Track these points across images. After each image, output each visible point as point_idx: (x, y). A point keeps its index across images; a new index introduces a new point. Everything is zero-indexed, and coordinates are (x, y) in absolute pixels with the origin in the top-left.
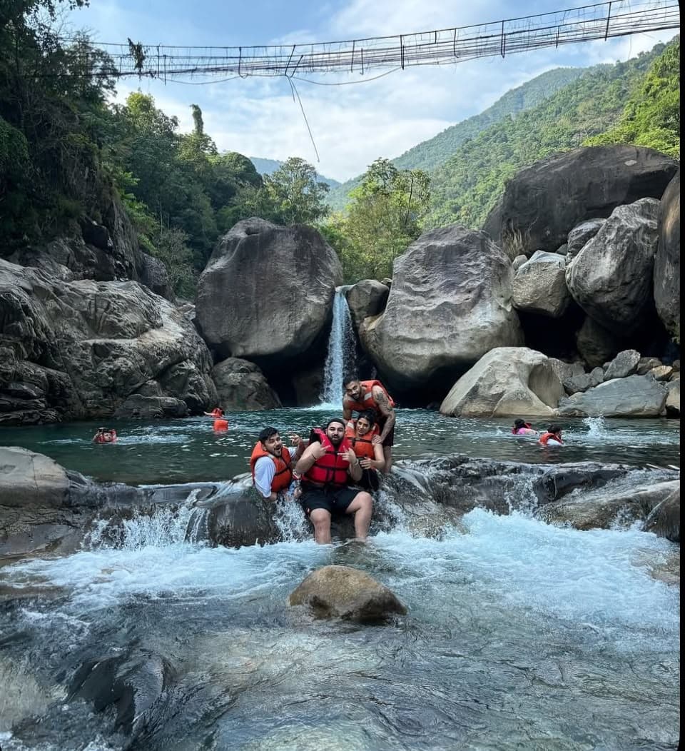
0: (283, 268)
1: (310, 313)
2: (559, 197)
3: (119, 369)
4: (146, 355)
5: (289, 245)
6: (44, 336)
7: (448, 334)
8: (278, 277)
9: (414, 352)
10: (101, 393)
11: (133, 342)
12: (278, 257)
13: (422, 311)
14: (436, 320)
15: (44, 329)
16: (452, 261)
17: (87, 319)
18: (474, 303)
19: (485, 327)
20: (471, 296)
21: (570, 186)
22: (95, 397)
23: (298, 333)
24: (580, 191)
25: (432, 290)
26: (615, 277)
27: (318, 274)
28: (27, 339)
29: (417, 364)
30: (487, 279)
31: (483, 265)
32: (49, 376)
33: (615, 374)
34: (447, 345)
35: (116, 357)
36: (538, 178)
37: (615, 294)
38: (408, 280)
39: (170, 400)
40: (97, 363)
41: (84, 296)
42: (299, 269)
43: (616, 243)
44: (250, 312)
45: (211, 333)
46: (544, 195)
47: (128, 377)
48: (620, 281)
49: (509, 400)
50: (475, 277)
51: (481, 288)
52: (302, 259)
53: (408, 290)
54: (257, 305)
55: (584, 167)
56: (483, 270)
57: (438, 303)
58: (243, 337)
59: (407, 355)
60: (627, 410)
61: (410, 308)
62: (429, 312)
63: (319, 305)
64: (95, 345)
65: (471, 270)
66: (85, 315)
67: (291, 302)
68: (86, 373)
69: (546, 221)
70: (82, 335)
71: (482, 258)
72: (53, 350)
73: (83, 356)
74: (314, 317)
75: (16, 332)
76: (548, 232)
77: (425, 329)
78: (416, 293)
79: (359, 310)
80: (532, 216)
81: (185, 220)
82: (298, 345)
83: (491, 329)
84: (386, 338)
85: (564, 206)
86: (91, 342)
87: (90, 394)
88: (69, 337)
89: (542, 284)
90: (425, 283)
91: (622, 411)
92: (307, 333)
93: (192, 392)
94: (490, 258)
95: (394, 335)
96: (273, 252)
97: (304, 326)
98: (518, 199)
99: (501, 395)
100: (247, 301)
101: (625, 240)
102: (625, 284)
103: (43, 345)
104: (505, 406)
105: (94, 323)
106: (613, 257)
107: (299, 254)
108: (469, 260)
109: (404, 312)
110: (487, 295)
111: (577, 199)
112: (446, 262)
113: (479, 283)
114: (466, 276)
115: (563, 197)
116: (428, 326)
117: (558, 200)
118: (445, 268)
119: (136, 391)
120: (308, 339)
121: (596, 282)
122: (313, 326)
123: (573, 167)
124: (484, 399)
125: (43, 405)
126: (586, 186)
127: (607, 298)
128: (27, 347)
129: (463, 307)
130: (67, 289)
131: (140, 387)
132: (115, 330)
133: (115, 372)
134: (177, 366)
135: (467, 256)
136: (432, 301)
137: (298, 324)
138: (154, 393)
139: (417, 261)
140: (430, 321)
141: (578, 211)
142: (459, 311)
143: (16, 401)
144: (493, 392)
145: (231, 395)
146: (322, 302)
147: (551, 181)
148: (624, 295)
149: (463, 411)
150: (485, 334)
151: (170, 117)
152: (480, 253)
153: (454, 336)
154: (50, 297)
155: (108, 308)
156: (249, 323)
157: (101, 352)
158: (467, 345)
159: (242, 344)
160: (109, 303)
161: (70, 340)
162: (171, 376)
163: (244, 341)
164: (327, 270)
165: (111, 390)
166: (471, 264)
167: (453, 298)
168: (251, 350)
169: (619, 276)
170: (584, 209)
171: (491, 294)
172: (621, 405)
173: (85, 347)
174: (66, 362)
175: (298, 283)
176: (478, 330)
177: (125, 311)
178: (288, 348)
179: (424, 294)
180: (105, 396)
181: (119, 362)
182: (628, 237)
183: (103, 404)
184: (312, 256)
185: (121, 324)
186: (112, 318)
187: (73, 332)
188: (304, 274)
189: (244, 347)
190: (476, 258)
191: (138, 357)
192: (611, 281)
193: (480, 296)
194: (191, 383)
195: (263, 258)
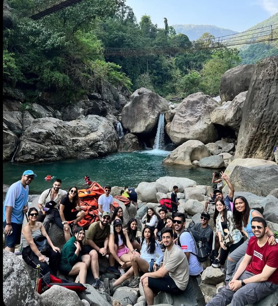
0: (144, 107)
1: (150, 121)
2: (236, 83)
3: (78, 146)
4: (86, 142)
5: (147, 99)
6: (59, 138)
7: (187, 131)
8: (142, 110)
9: (177, 136)
10: (74, 151)
11: (83, 138)
12: (143, 103)
13: (182, 123)
14: (185, 126)
15: (59, 137)
16: (194, 106)
17: (72, 133)
18: (197, 121)
19: (198, 130)
20: (197, 119)
21: (239, 79)
22: (73, 152)
23: (147, 127)
24: (242, 81)
25: (186, 116)
26: (233, 118)
27: (155, 108)
28: (54, 140)
29: (177, 140)
30: (203, 113)
31: (203, 108)
32: (59, 149)
33: (225, 151)
34: (186, 135)
35: (78, 142)
36: (230, 76)
37: (234, 123)
38: (180, 112)
39: (92, 153)
40: (73, 144)
41: (71, 127)
42: (149, 107)
43: (234, 107)
44: (135, 120)
45: (124, 126)
46: (231, 82)
47: (81, 147)
48: (235, 119)
49: (178, 159)
50: (199, 112)
51: (200, 116)
52: (150, 103)
53: (179, 115)
54: (137, 118)
55: (245, 72)
56: (202, 110)
57: (186, 121)
58: (133, 127)
59: (175, 137)
60: (210, 166)
61: (178, 121)
62: (183, 123)
63: (153, 119)
64: (73, 139)
65: (199, 110)
66: (71, 132)
67: (145, 118)
68: (70, 147)
69: (232, 91)
70: (70, 137)
71: (203, 105)
72: (62, 141)
73: (69, 142)
74: (151, 123)
75: (51, 139)
76: (232, 95)
77: (181, 129)
78: (181, 116)
79: (168, 119)
80: (228, 89)
81: (156, 65)
82: (147, 131)
83: (200, 131)
84: (170, 131)
85: (237, 86)
86: (72, 139)
87: (72, 152)
88: (66, 138)
89: (219, 116)
90: (184, 113)
91: (208, 166)
92: (149, 127)
93: (100, 150)
94: (205, 106)
95: (172, 130)
96: (142, 101)
97: (148, 125)
98: (223, 83)
99: (176, 158)
100: (134, 116)
101: (237, 106)
102: (236, 120)
103: (59, 141)
104: (177, 161)
105: (73, 134)
106: (233, 112)
107: (149, 102)
108: (199, 106)
109: (176, 122)
110: (202, 119)
111: (242, 84)
112: (192, 106)
113: (200, 114)
114: (196, 112)
115: (237, 83)
116: (182, 128)
117: (235, 84)
118: (191, 109)
119: (83, 151)
120: (150, 129)
121: (228, 119)
122: (151, 125)
123: (241, 72)
124: (171, 158)
125: (56, 156)
126: (245, 79)
127: (231, 124)
128: (54, 142)
129: (193, 123)
130: (67, 125)
131: (84, 150)
132: (79, 135)
133: (77, 146)
134: (96, 143)
135: (198, 105)
136: (185, 119)
137: (147, 125)
138: (88, 151)
139: (184, 105)
140: (183, 126)
141: (242, 88)
142: (191, 124)
143: (50, 155)
144: (175, 157)
145: (124, 146)
146: (155, 118)
147: (233, 77)
148: (237, 124)
149: (165, 162)
150: (198, 132)
151: (155, 25)
152: (203, 104)
153: (188, 132)
154: (62, 128)
155: (77, 129)
156: (134, 123)
157: (74, 141)
158: (192, 135)
159: (132, 129)
160: (77, 128)
161: (67, 138)
162: (94, 146)
163: (133, 128)
164: (158, 107)
165: (77, 151)
166: (199, 108)
167: (191, 119)
168: (134, 131)
169: (234, 118)
170: (244, 87)
171: (203, 119)
172: (209, 164)
173: (70, 140)
174: (65, 144)
175: (148, 111)
176: (196, 131)
177: (82, 130)
178: (144, 132)
179: (183, 117)
180: (75, 152)
181: (78, 144)
182: (238, 105)
183: (74, 154)
184: (153, 103)
185: (80, 134)
186: (78, 132)
187: (67, 137)
188: (150, 108)
189: (132, 130)
190: (201, 105)
191: (84, 142)
192: (232, 119)
193: (199, 119)
194: (100, 148)
195: (139, 103)
